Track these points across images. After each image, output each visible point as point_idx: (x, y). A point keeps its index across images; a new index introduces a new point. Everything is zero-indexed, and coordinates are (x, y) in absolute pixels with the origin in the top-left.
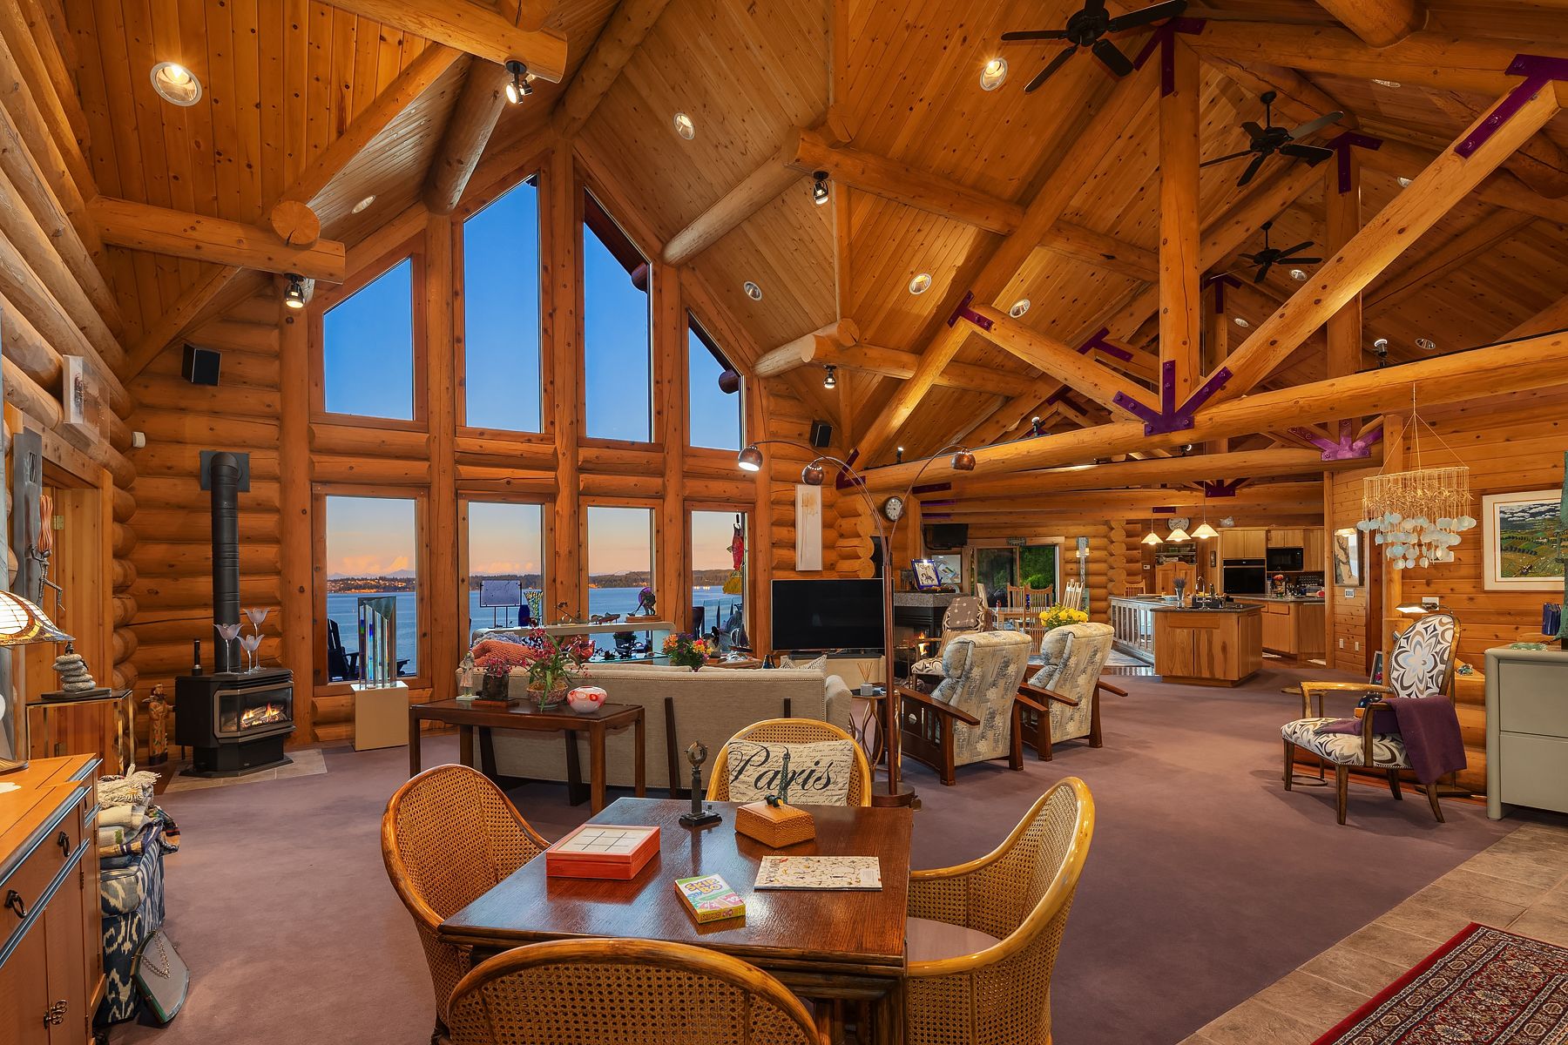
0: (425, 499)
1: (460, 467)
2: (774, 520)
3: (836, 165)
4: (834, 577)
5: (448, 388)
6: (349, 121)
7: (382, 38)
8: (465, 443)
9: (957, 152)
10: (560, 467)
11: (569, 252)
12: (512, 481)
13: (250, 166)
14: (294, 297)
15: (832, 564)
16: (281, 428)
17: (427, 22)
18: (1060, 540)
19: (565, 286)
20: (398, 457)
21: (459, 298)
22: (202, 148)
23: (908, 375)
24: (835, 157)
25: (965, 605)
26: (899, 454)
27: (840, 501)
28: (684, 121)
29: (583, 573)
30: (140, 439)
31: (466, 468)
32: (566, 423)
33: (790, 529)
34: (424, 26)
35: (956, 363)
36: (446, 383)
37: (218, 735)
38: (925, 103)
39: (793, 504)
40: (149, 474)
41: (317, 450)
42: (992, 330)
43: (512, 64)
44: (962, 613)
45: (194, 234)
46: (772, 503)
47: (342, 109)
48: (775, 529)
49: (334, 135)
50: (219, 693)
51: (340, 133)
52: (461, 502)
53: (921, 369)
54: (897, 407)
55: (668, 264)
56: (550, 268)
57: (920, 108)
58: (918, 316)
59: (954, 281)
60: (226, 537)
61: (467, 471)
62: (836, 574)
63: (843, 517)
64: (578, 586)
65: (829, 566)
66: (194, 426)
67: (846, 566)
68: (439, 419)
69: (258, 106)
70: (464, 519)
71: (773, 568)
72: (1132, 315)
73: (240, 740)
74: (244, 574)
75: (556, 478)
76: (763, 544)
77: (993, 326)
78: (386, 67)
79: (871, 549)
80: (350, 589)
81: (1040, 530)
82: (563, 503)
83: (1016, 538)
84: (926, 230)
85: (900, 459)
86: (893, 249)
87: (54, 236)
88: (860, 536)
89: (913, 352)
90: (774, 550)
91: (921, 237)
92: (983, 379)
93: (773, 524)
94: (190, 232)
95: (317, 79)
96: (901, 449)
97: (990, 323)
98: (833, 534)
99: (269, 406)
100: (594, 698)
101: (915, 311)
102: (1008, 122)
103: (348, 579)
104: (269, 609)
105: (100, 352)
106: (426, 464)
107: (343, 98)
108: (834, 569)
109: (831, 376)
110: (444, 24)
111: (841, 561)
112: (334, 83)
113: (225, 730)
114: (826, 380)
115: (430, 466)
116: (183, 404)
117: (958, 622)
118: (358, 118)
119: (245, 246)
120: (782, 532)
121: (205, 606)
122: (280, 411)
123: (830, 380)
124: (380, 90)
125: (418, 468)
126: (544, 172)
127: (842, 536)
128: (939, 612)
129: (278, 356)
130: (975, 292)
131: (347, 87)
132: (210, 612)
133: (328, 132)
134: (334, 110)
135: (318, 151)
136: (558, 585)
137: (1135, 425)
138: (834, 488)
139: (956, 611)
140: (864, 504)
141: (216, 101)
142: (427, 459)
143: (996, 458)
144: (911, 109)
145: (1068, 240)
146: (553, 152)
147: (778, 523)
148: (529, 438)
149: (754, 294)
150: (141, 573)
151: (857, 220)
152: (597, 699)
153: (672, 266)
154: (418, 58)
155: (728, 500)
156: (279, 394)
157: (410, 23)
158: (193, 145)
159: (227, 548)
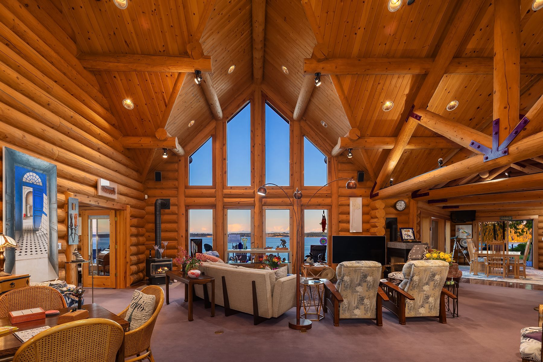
0: (215, 209)
1: (224, 199)
2: (340, 212)
3: (323, 68)
4: (368, 235)
5: (221, 175)
6: (167, 102)
7: (167, 76)
8: (226, 191)
9: (387, 44)
10: (256, 197)
11: (259, 124)
12: (240, 202)
13: (150, 121)
14: (165, 155)
15: (367, 230)
16: (178, 192)
17: (170, 68)
18: (536, 217)
19: (258, 136)
20: (207, 197)
21: (225, 146)
22: (139, 119)
23: (391, 147)
24: (321, 65)
25: (418, 248)
26: (391, 182)
27: (372, 203)
28: (284, 68)
29: (264, 233)
30: (146, 197)
31: (226, 199)
32: (258, 181)
33: (347, 215)
34: (170, 69)
35: (414, 138)
36: (220, 173)
37: (152, 275)
38: (362, 30)
39: (349, 205)
40: (149, 206)
41: (186, 197)
42: (421, 120)
43: (197, 71)
44: (416, 253)
45: (141, 142)
46: (339, 205)
47: (164, 99)
48: (340, 216)
49: (165, 107)
50: (151, 264)
51: (166, 106)
52: (225, 210)
53: (396, 143)
54: (389, 161)
55: (295, 121)
56: (253, 131)
57: (360, 32)
58: (392, 121)
59: (406, 101)
60: (158, 222)
61: (226, 200)
62: (370, 233)
63: (373, 210)
64: (262, 237)
65: (365, 230)
66: (157, 192)
67: (373, 230)
68: (219, 185)
69: (146, 104)
70: (226, 215)
71: (339, 231)
72: (530, 94)
73: (156, 277)
74: (162, 232)
75: (254, 201)
76: (334, 222)
77: (422, 118)
78: (170, 83)
79: (383, 223)
80: (275, 236)
81: (521, 212)
82: (257, 209)
83: (506, 216)
84: (382, 82)
85: (392, 184)
86: (368, 94)
87: (98, 150)
88: (378, 218)
89: (392, 136)
90: (340, 224)
91: (380, 86)
92: (437, 143)
93: (340, 214)
94: (140, 142)
95: (156, 93)
96: (392, 179)
97: (420, 117)
98: (367, 217)
99: (175, 185)
100: (193, 274)
101: (390, 118)
102: (412, 21)
103: (275, 233)
104: (168, 242)
105: (127, 176)
106: (215, 198)
107: (163, 96)
108: (369, 231)
109: (350, 153)
110: (174, 66)
111: (372, 228)
112: (160, 92)
113: (153, 274)
114: (348, 154)
115: (216, 199)
116: (156, 187)
117: (414, 256)
118: (169, 100)
119: (152, 143)
120: (344, 217)
121: (153, 240)
122: (177, 186)
123: (350, 154)
124: (171, 91)
125: (212, 200)
126: (252, 99)
127: (372, 218)
128: (408, 251)
129: (177, 171)
130: (415, 104)
131: (163, 93)
132: (154, 242)
133: (163, 107)
134: (162, 100)
135: (163, 112)
136: (255, 236)
137: (480, 156)
138: (369, 198)
139: (414, 251)
140: (379, 204)
141: (137, 106)
142: (215, 197)
143: (422, 180)
144: (356, 34)
145: (466, 66)
146: (255, 92)
147: (342, 213)
148: (246, 188)
149: (325, 125)
150: (147, 231)
151: (346, 87)
152: (194, 274)
153: (296, 121)
154: (177, 78)
155: (319, 205)
156: (177, 181)
157: (166, 70)
158: (136, 119)
159: (158, 225)
